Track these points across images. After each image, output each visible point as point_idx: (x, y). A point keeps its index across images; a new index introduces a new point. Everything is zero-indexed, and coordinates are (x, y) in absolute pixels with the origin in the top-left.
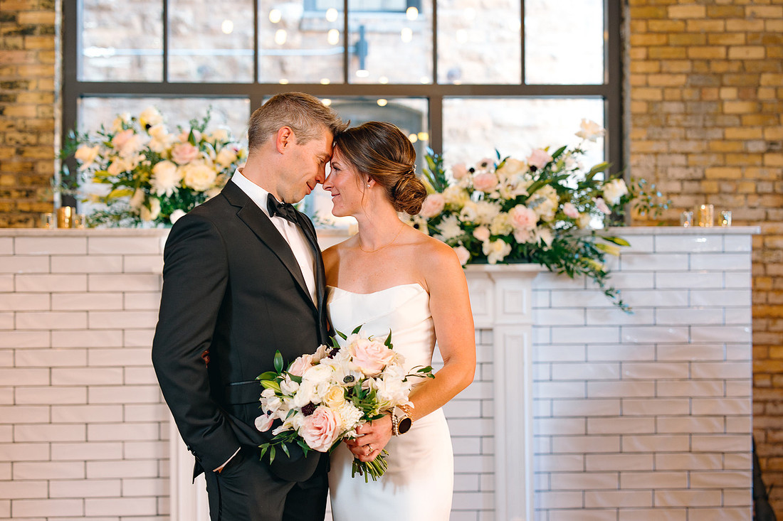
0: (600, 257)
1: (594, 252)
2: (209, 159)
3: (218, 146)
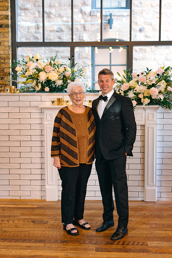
2: (56, 71)
3: (59, 66)
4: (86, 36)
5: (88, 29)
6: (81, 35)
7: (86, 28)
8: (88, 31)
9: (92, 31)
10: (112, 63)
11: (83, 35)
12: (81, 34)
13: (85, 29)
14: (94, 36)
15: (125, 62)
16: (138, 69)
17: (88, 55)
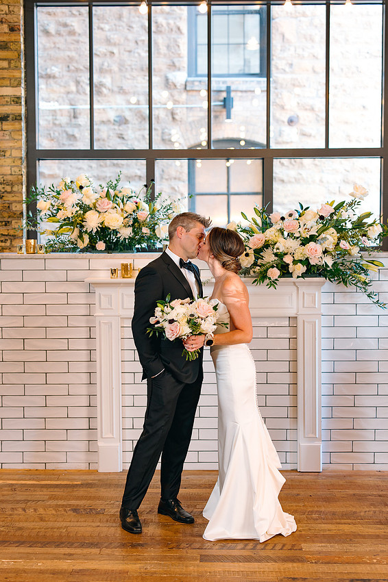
0: (365, 272)
1: (363, 269)
2: (119, 209)
3: (125, 200)
4: (177, 133)
5: (181, 118)
6: (166, 130)
7: (177, 117)
8: (181, 121)
9: (190, 123)
10: (232, 190)
11: (170, 130)
12: (167, 128)
13: (174, 118)
14: (194, 132)
15: (258, 188)
16: (286, 201)
17: (181, 173)
